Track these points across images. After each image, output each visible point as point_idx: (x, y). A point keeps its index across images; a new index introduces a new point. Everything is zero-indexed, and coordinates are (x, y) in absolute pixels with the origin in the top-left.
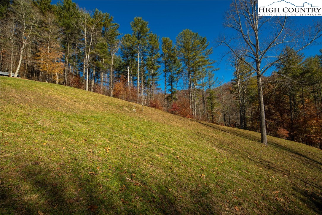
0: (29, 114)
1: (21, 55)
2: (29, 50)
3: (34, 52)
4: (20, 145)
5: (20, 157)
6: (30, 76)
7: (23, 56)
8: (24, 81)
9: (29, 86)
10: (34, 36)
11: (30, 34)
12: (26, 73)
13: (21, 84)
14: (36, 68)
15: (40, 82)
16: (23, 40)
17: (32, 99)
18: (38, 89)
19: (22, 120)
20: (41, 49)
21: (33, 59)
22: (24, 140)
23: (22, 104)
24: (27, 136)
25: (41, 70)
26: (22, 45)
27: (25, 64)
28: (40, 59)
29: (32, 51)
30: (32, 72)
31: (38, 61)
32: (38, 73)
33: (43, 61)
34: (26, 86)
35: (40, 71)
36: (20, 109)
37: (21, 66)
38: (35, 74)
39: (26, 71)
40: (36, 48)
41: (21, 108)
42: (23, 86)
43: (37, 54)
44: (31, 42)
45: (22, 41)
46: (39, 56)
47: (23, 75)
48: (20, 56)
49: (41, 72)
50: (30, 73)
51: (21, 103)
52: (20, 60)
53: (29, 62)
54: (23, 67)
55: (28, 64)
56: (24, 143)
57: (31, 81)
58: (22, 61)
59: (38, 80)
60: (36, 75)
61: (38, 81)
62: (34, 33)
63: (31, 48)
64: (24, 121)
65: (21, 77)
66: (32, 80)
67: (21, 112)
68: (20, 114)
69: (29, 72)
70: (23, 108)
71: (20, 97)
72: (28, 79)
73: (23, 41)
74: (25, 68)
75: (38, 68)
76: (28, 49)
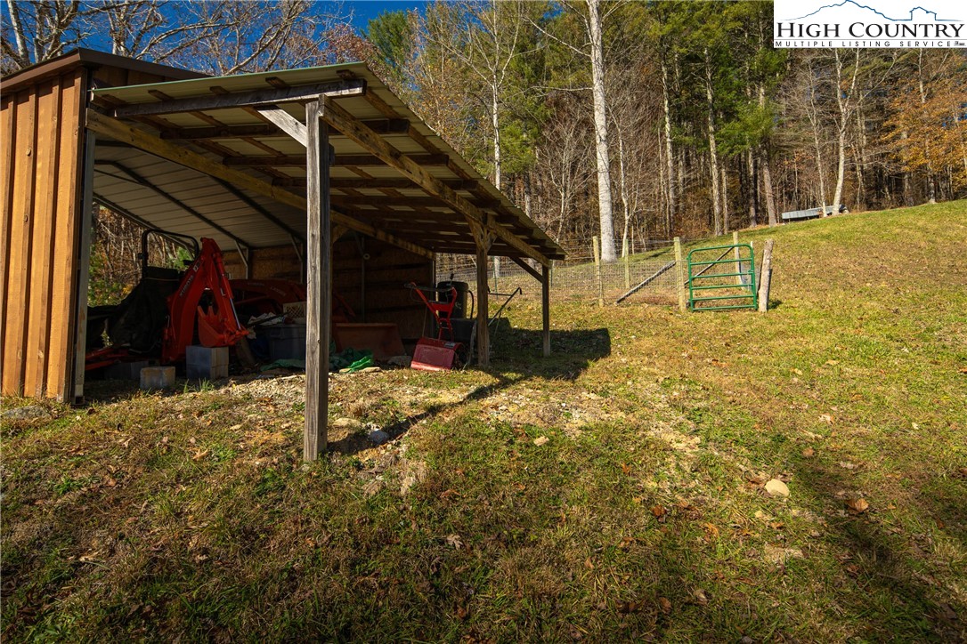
0: (896, 311)
1: (841, 149)
2: (861, 124)
3: (874, 122)
4: (893, 406)
5: (905, 445)
6: (874, 200)
7: (847, 149)
8: (860, 219)
9: (879, 227)
10: (867, 76)
11: (857, 77)
12: (861, 194)
13: (855, 230)
14: (889, 169)
15: (909, 208)
16: (840, 103)
17: (894, 264)
18: (906, 231)
19: (880, 329)
20: (896, 105)
21: (874, 145)
22: (903, 393)
23: (868, 284)
24: (908, 381)
25: (905, 168)
26: (839, 119)
27: (854, 169)
28: (898, 137)
29: (867, 124)
30: (878, 187)
31: (891, 147)
32: (896, 182)
33: (908, 136)
34: (871, 229)
35: (902, 175)
36: (868, 298)
37: (844, 180)
38: (887, 190)
39: (861, 188)
40: (880, 108)
41: (869, 295)
42: (862, 233)
43: (885, 124)
44: (861, 98)
45: (838, 107)
46: (894, 127)
47: (855, 202)
48: (838, 153)
49: (906, 176)
50: (873, 191)
51: (865, 281)
52: (841, 163)
53: (865, 160)
54: (850, 180)
55: (862, 167)
56: (905, 399)
57: (882, 212)
58: (845, 163)
59: (901, 203)
60: (891, 192)
61: (901, 206)
62: (867, 67)
63: (863, 117)
64: (888, 333)
65: (850, 211)
66: (883, 208)
67: (873, 308)
68: (870, 313)
69: (869, 189)
70: (876, 294)
71: (860, 264)
72: (868, 210)
73: (841, 107)
74: (855, 180)
75: (897, 167)
76: (856, 124)
